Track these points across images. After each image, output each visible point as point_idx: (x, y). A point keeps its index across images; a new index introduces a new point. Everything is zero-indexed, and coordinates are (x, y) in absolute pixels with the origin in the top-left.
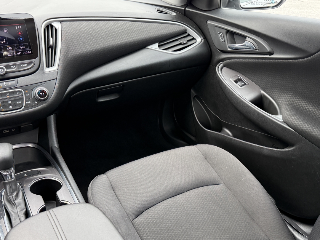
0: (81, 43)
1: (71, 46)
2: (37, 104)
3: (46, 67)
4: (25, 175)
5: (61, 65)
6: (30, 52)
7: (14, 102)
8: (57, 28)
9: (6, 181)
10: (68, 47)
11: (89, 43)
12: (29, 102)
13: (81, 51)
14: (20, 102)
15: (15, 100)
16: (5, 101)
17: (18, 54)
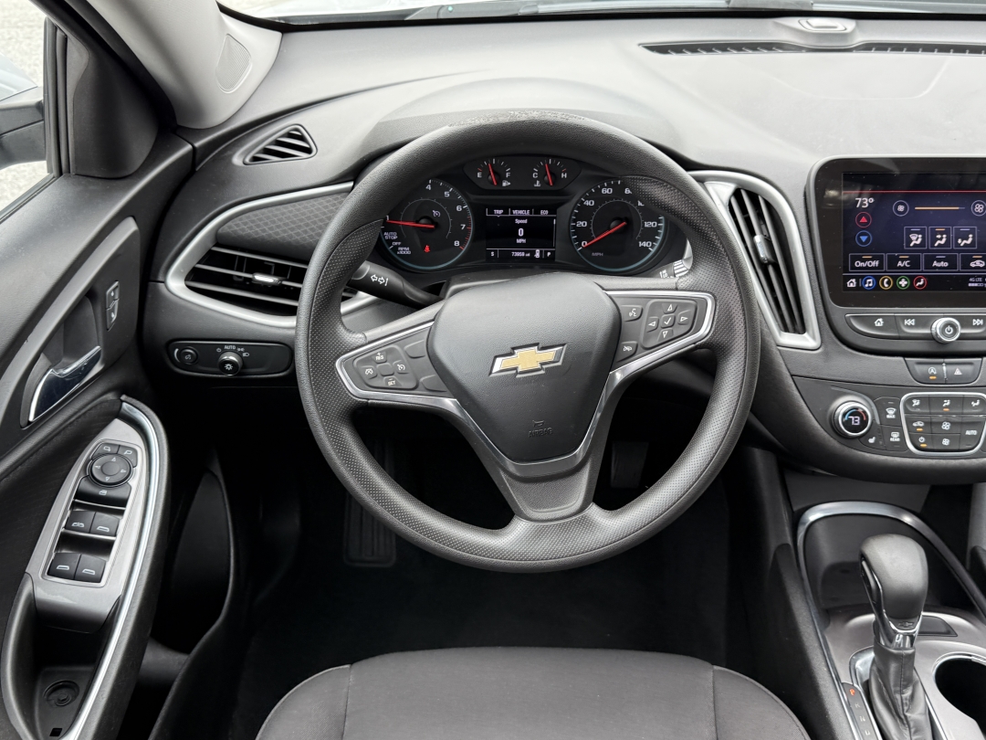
7: (958, 429)
14: (974, 432)
15: (961, 424)
16: (935, 420)
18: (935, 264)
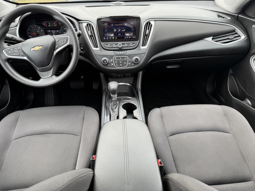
0: (163, 34)
1: (157, 35)
2: (133, 65)
3: (142, 46)
4: (122, 99)
5: (149, 46)
6: (135, 37)
7: (123, 63)
8: (152, 24)
9: (113, 100)
10: (155, 36)
11: (168, 34)
12: (130, 64)
13: (162, 38)
16: (119, 61)
17: (129, 37)
18: (119, 34)
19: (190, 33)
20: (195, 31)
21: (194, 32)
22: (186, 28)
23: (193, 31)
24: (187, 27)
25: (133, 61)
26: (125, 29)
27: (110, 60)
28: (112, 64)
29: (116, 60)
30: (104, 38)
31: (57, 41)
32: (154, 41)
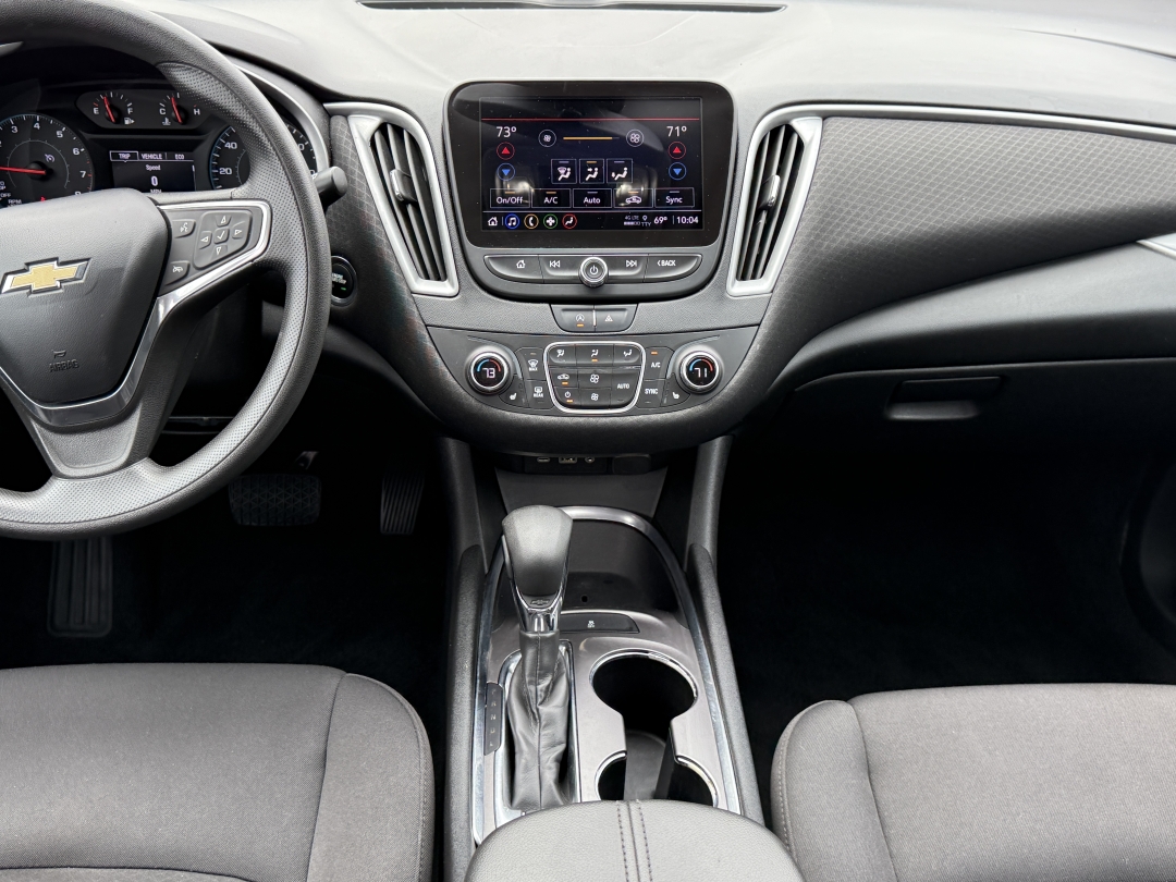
0: (877, 205)
1: (841, 210)
2: (677, 402)
3: (737, 277)
4: (591, 624)
5: (785, 277)
6: (696, 220)
7: (607, 383)
8: (806, 140)
9: (530, 635)
10: (827, 215)
11: (909, 207)
12: (654, 391)
13: (871, 233)
14: (627, 386)
15: (613, 376)
16: (582, 371)
17: (656, 221)
18: (586, 200)
19: (1056, 204)
20: (1089, 192)
21: (1083, 197)
22: (1025, 170)
23: (1071, 188)
24: (1036, 160)
25: (673, 374)
26: (627, 164)
27: (524, 365)
28: (538, 392)
29: (564, 362)
30: (493, 221)
31: (185, 229)
32: (820, 245)
